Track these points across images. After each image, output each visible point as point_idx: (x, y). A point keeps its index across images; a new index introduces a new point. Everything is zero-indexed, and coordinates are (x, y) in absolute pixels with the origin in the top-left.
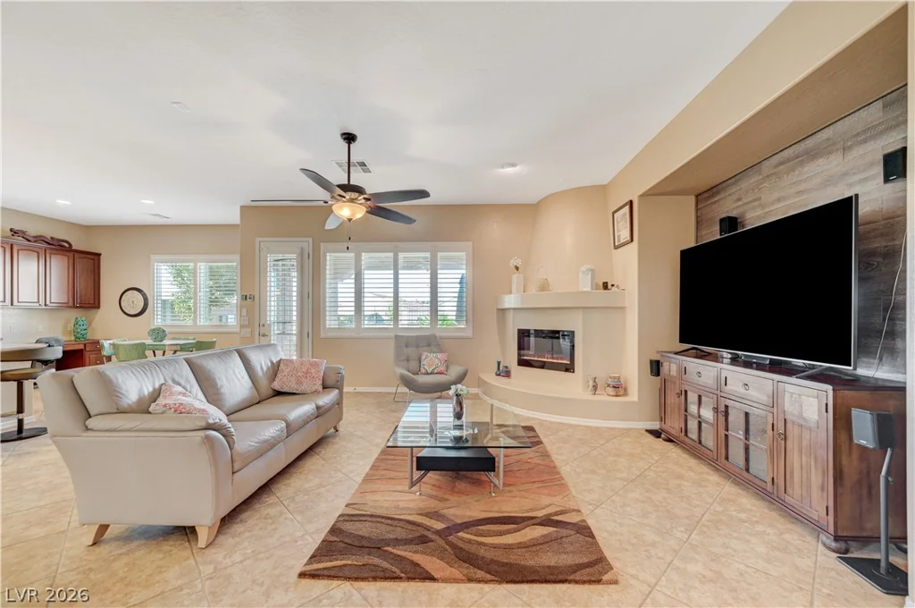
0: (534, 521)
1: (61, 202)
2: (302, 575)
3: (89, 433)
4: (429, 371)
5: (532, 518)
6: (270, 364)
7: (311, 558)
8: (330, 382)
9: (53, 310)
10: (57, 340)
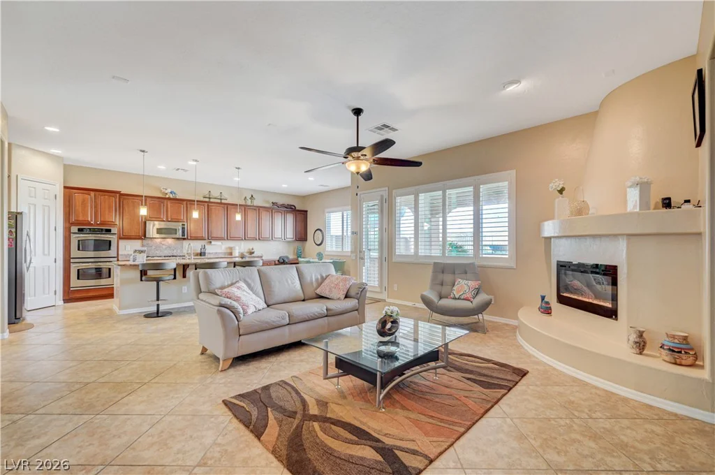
0: (375, 444)
1: (284, 186)
2: (225, 403)
3: (198, 301)
4: (457, 296)
5: (378, 441)
6: (319, 277)
7: (239, 395)
8: (352, 293)
9: (289, 242)
10: (287, 257)
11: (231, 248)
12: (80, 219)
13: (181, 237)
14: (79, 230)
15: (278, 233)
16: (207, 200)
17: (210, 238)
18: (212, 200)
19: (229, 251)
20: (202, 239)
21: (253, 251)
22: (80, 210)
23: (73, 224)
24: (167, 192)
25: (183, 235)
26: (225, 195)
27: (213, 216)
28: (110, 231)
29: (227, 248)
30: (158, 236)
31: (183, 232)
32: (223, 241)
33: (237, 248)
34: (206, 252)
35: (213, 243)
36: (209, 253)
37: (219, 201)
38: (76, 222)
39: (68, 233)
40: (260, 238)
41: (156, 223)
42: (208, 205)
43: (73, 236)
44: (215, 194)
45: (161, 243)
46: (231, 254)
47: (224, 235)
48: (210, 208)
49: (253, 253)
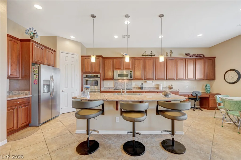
9: (198, 81)
10: (199, 93)
11: (158, 85)
12: (87, 71)
13: (130, 78)
14: (87, 76)
15: (190, 75)
16: (144, 56)
17: (146, 79)
18: (146, 56)
19: (156, 87)
20: (141, 79)
21: (172, 87)
22: (87, 66)
23: (84, 73)
24: (124, 54)
25: (131, 77)
26: (154, 53)
27: (147, 66)
28: (97, 76)
29: (155, 85)
30: (119, 78)
31: (131, 76)
32: (153, 81)
33: (162, 85)
34: (144, 87)
35: (148, 82)
36: (146, 88)
37: (150, 56)
38: (86, 72)
39: (82, 77)
40: (176, 78)
41: (119, 71)
42: (144, 60)
43: (84, 79)
44: (148, 53)
45: (122, 82)
46: (158, 88)
47: (153, 77)
48: (145, 61)
49: (172, 88)
